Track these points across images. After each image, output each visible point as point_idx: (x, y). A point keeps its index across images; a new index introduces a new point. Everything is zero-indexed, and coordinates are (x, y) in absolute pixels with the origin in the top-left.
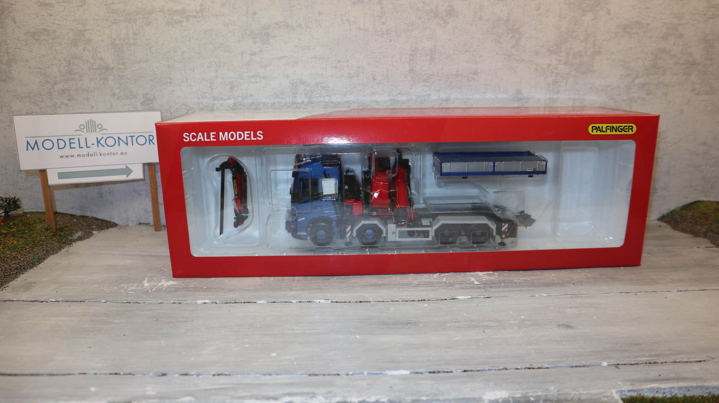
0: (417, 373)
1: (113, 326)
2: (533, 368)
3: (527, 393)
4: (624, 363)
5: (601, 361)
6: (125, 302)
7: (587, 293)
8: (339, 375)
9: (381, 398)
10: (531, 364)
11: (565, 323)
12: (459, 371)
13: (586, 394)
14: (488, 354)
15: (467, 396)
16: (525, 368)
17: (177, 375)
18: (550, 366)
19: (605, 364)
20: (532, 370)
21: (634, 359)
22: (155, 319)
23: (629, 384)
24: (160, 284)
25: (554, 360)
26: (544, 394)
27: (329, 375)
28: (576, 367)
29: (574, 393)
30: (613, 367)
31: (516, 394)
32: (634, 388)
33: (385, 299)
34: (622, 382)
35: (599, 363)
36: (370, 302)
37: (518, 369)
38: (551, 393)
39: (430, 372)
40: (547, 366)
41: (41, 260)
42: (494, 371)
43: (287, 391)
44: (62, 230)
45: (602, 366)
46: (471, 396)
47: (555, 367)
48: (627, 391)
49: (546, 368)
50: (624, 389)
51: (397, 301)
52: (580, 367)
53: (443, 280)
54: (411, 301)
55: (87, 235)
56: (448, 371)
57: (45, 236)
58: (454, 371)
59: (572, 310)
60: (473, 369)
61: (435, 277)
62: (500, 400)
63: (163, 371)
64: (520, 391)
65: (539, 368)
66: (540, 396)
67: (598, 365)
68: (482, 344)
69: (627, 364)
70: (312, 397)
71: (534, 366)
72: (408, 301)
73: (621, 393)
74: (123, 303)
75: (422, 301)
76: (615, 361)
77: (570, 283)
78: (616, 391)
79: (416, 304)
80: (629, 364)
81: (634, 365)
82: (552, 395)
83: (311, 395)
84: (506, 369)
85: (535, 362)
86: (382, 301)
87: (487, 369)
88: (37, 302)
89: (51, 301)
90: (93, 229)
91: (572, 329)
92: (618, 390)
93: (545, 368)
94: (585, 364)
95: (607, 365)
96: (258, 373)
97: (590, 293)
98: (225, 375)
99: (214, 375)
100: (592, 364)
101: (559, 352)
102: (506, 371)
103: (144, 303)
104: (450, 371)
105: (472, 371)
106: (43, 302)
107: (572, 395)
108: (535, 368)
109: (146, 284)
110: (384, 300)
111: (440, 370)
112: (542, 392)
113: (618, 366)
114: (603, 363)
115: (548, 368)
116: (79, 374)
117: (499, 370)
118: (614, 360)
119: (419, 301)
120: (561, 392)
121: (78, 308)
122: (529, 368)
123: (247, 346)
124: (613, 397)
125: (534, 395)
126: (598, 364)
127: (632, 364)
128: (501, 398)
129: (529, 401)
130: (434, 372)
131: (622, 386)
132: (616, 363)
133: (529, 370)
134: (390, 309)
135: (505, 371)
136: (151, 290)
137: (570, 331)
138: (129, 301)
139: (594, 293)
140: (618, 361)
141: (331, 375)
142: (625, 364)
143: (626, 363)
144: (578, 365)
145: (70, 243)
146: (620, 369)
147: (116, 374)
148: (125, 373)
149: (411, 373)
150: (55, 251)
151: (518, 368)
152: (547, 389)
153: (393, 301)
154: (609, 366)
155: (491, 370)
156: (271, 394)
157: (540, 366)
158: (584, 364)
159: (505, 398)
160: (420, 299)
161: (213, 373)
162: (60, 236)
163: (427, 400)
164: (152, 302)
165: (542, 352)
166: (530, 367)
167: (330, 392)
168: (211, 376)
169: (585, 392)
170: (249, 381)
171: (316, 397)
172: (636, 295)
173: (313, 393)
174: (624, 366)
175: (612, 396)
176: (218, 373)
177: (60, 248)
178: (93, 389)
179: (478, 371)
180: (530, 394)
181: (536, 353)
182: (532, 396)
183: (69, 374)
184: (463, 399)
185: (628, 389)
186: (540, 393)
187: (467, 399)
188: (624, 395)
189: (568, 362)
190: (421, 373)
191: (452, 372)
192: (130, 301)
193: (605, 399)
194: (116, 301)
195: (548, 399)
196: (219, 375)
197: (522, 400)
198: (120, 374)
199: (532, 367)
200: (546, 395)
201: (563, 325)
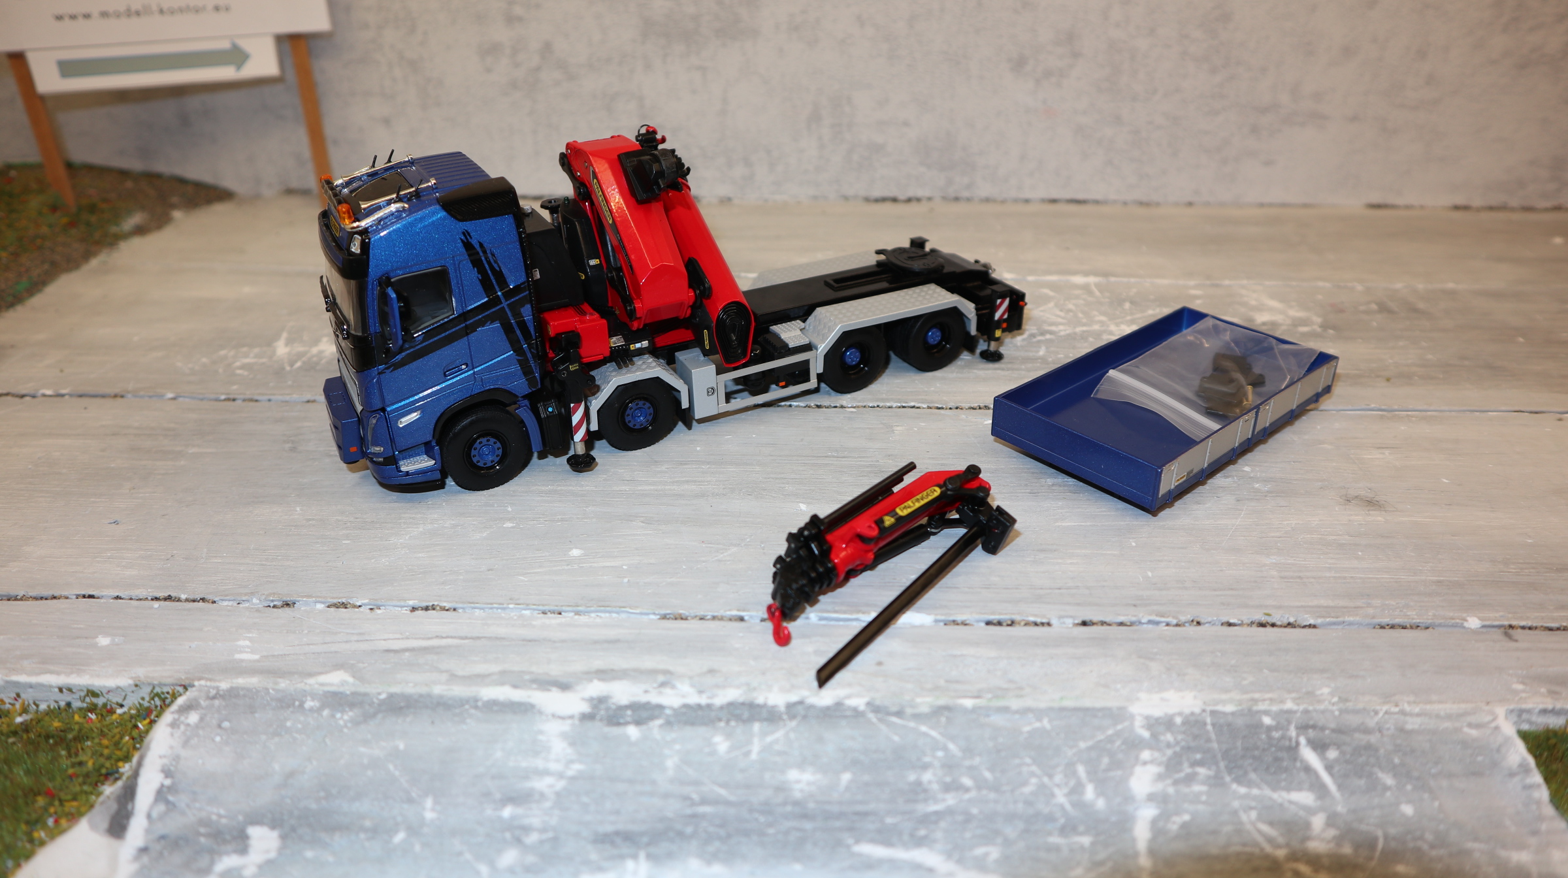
0: (955, 622)
1: (182, 463)
2: (1273, 625)
3: (1255, 701)
4: (1529, 623)
5: (1464, 615)
6: (223, 397)
7: (1425, 407)
8: (742, 619)
9: (849, 697)
10: (1267, 612)
11: (1362, 493)
12: (1069, 622)
13: (1418, 715)
14: (1150, 574)
15: (1088, 703)
16: (1249, 622)
17: (320, 606)
18: (1319, 621)
19: (1473, 623)
20: (1269, 629)
21: (1556, 614)
22: (287, 446)
23: (1543, 690)
24: (315, 350)
25: (1331, 603)
26: (1301, 708)
27: (714, 618)
28: (1393, 627)
29: (1385, 708)
30: (1498, 635)
31: (1224, 702)
32: (1559, 706)
33: (883, 400)
34: (1523, 683)
35: (1458, 621)
36: (842, 407)
37: (1230, 625)
38: (1322, 707)
39: (988, 623)
40: (1312, 622)
41: (36, 287)
42: (1162, 627)
43: (600, 662)
44: (92, 209)
45: (1464, 627)
46: (1098, 704)
47: (1334, 624)
48: (1537, 710)
49: (1310, 626)
50: (1529, 706)
51: (913, 407)
52: (1404, 628)
53: (1038, 352)
54: (950, 409)
55: (159, 221)
56: (1039, 620)
57: (50, 226)
58: (1054, 622)
59: (1381, 456)
60: (1107, 620)
61: (1019, 344)
62: (1178, 720)
63: (287, 594)
64: (1236, 695)
65: (1289, 625)
66: (1290, 712)
67: (1454, 626)
68: (1134, 544)
69: (1536, 628)
70: (663, 685)
71: (1276, 618)
72: (942, 408)
73: (1520, 716)
74: (217, 400)
75: (980, 408)
76: (1502, 616)
77: (1378, 376)
78: (1507, 710)
79: (964, 416)
80: (1542, 626)
81: (1558, 632)
82: (1323, 712)
83: (661, 678)
84: (1199, 623)
85: (1280, 607)
86: (874, 407)
87: (1144, 620)
88: (9, 398)
89: (44, 395)
90: (173, 207)
91: (1383, 513)
92: (1512, 707)
93: (1304, 627)
94: (1417, 621)
95: (1480, 626)
96: (527, 606)
97: (1432, 408)
98: (443, 609)
99: (414, 609)
100: (1438, 621)
101: (1345, 578)
102: (1199, 628)
103: (269, 400)
104: (1044, 621)
105: (1103, 623)
106: (22, 396)
107: (1381, 714)
108: (1279, 623)
109: (282, 349)
110: (881, 404)
111: (1017, 618)
112: (1295, 700)
113: (1511, 631)
114: (1468, 618)
115: (1314, 627)
116: (78, 597)
117: (1177, 625)
118: (1501, 614)
119: (974, 409)
120: (1350, 705)
121: (103, 414)
122: (1262, 625)
123: (509, 525)
124: (1497, 728)
125: (1275, 708)
126: (1453, 621)
127: (1551, 629)
128: (1180, 714)
129: (1259, 725)
130: (999, 623)
131: (1524, 695)
132: (1506, 623)
133: (1261, 629)
134: (895, 428)
135: (1191, 630)
136: (292, 365)
137: (1377, 517)
138: (232, 397)
139: (1443, 408)
140: (1510, 615)
141: (721, 619)
142: (1530, 628)
143: (1534, 625)
144: (1397, 621)
145: (112, 241)
146: (1516, 641)
147: (168, 598)
148: (192, 597)
149: (936, 621)
150: (72, 263)
151: (1232, 621)
152: (1310, 694)
153: (904, 407)
154: (1484, 630)
155: (1157, 623)
156: (555, 671)
157: (1292, 620)
158: (1414, 621)
159: (1192, 714)
160: (976, 405)
161: (411, 603)
162: (88, 224)
163: (974, 710)
164: (287, 398)
165: (1300, 577)
166: (1264, 619)
167: (711, 671)
168: (405, 611)
169: (1417, 710)
170: (502, 631)
171: (673, 687)
172: (1560, 420)
173: (666, 672)
174: (1527, 631)
175: (1493, 725)
176: (424, 604)
177: (87, 256)
178: (104, 641)
179: (1121, 624)
180: (1261, 707)
181: (1282, 577)
182: (1266, 713)
183: (54, 598)
184: (1076, 710)
185: (1541, 706)
186: (1290, 705)
187: (1086, 710)
188: (1530, 722)
189: (1371, 611)
190: (964, 624)
191: (1049, 624)
192: (236, 396)
193: (1474, 733)
194: (201, 396)
195: (1311, 723)
196: (427, 609)
197: (1240, 722)
198: (179, 600)
199: (1270, 620)
200: (1306, 712)
201: (1356, 497)
